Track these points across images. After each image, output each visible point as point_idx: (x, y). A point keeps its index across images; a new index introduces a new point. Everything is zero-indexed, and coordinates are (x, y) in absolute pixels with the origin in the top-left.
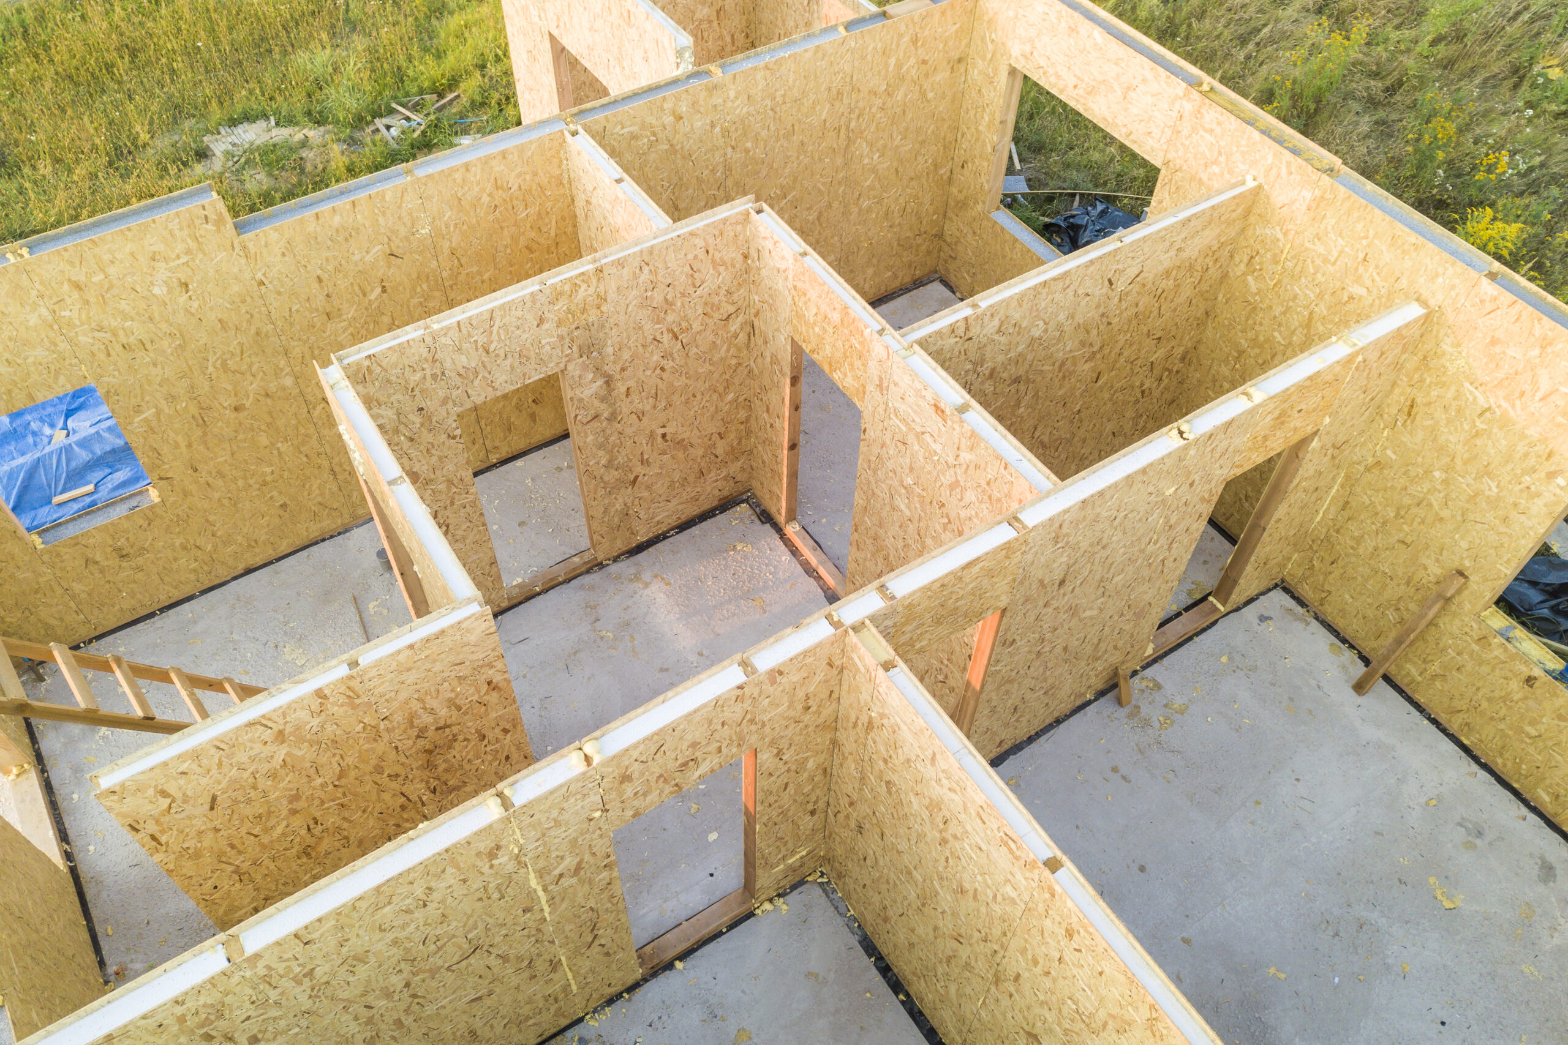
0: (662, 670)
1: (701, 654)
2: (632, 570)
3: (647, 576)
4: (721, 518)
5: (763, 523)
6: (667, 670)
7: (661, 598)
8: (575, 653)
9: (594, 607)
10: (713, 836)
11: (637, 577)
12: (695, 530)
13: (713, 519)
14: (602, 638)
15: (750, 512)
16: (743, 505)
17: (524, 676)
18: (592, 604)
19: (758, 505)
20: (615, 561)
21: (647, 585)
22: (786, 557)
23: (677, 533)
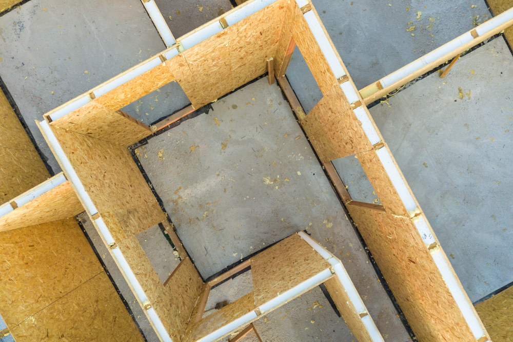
0: (225, 191)
1: (218, 175)
2: (171, 204)
3: (175, 197)
4: (142, 162)
5: (147, 143)
6: (225, 189)
7: (188, 191)
8: (214, 227)
9: (190, 220)
10: (299, 173)
11: (176, 202)
12: (150, 175)
13: (143, 167)
14: (207, 216)
15: (140, 148)
16: (136, 152)
17: (224, 247)
18: (189, 221)
19: (136, 144)
20: (165, 212)
21: (180, 197)
22: (169, 134)
23: (151, 183)
